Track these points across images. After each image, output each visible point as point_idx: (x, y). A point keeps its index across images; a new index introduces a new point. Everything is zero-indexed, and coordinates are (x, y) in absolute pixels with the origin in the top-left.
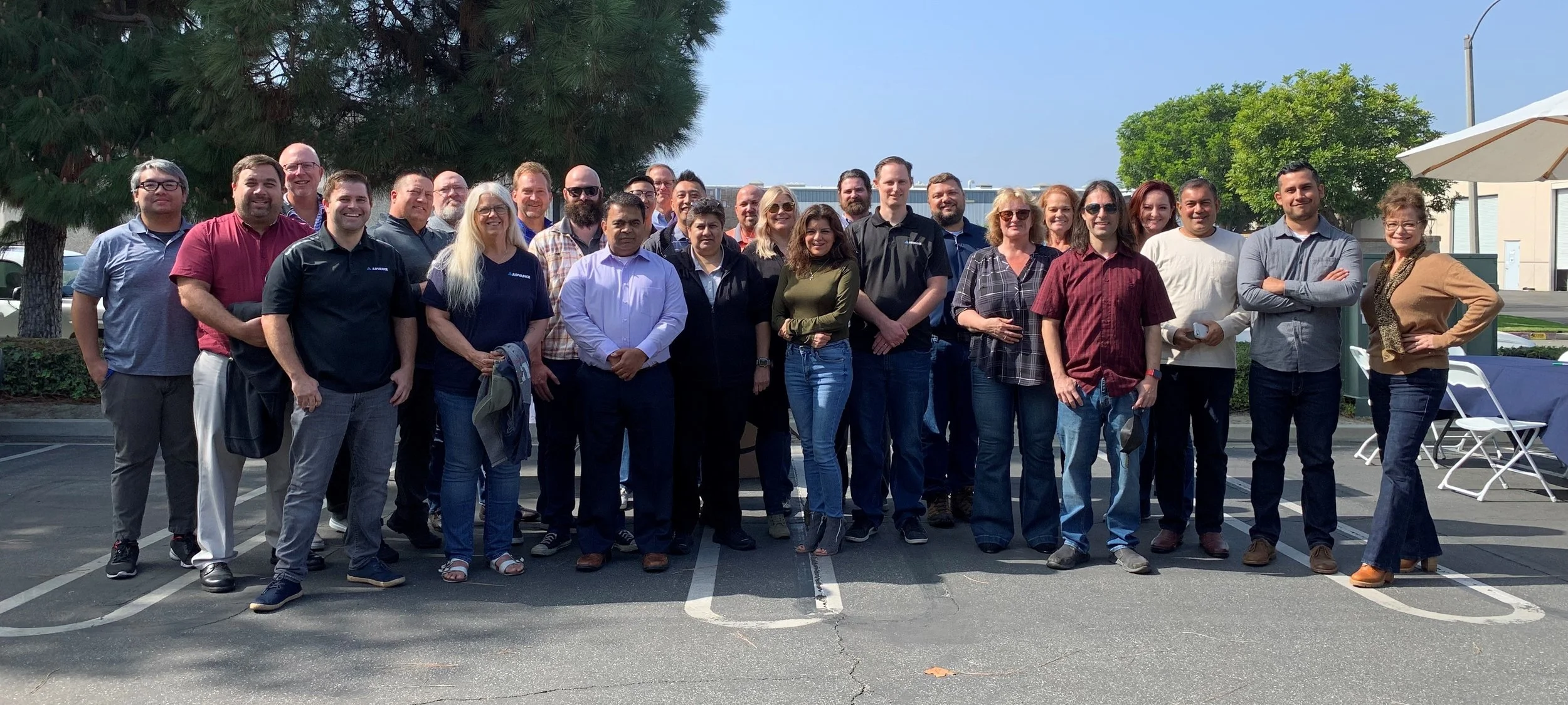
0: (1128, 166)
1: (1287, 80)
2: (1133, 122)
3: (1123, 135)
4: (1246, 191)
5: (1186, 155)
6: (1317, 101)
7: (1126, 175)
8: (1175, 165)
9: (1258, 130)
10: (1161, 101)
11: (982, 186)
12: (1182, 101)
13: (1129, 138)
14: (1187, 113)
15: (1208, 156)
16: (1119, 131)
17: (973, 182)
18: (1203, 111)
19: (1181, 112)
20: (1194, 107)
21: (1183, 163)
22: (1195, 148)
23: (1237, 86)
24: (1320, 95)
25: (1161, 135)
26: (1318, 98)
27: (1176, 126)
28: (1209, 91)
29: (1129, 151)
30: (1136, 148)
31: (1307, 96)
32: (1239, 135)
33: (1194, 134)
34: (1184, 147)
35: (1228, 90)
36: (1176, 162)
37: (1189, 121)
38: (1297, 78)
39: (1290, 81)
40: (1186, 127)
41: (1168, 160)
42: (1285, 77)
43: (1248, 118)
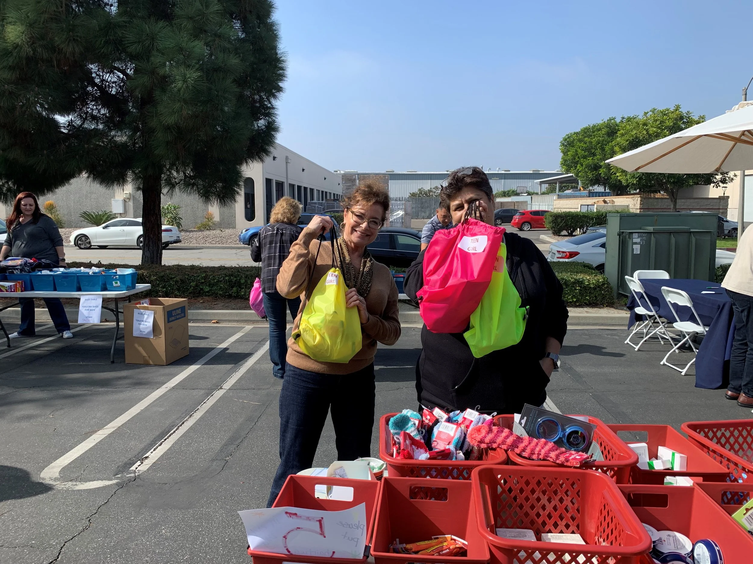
0: (565, 161)
1: (646, 113)
2: (569, 138)
3: (563, 144)
4: (620, 174)
5: (594, 155)
6: (659, 126)
7: (564, 165)
8: (588, 160)
9: (627, 141)
12: (594, 126)
13: (566, 146)
14: (596, 133)
15: (605, 155)
16: (561, 143)
18: (604, 131)
19: (594, 132)
20: (599, 130)
21: (592, 159)
22: (598, 151)
23: (623, 118)
24: (662, 122)
25: (582, 144)
26: (660, 123)
27: (589, 140)
28: (608, 120)
29: (565, 153)
30: (569, 151)
31: (654, 123)
32: (618, 144)
33: (599, 143)
34: (593, 151)
36: (589, 158)
37: (597, 137)
38: (651, 113)
39: (647, 115)
40: (594, 140)
41: (585, 157)
42: (645, 113)
43: (623, 135)
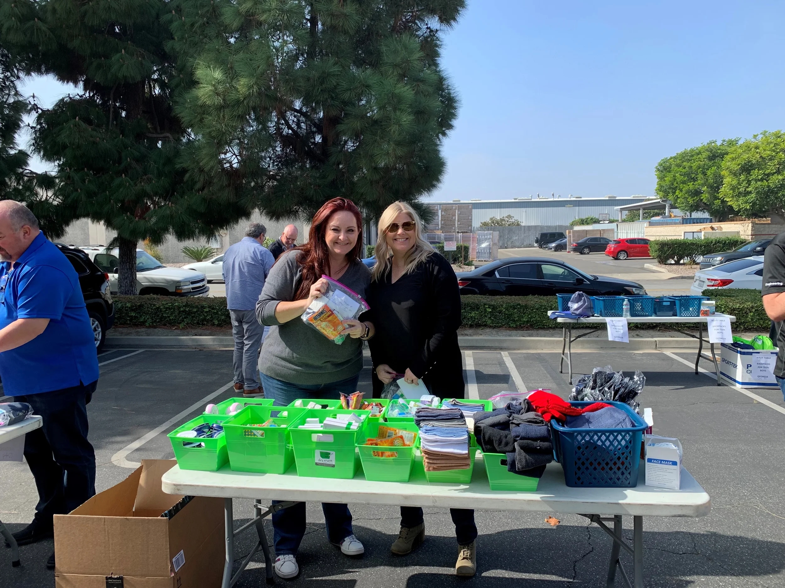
0: (661, 186)
1: (755, 136)
2: (664, 162)
3: (658, 170)
4: (731, 199)
5: (694, 180)
6: (774, 148)
7: (660, 191)
8: (688, 185)
9: (739, 165)
10: (680, 151)
11: (576, 198)
12: (692, 151)
13: (662, 171)
14: (695, 157)
15: (707, 180)
16: (656, 168)
17: (572, 196)
18: (705, 155)
19: (692, 156)
20: (699, 153)
21: (693, 184)
22: (700, 176)
23: (724, 141)
24: (776, 145)
25: (681, 169)
26: (774, 146)
27: (689, 164)
28: (708, 144)
29: (662, 178)
30: (666, 177)
31: (768, 146)
32: (727, 169)
33: (699, 168)
34: (693, 176)
35: (719, 143)
36: (689, 184)
37: (697, 161)
38: (762, 136)
39: (757, 138)
40: (695, 165)
41: (684, 182)
42: (754, 135)
43: (733, 159)
